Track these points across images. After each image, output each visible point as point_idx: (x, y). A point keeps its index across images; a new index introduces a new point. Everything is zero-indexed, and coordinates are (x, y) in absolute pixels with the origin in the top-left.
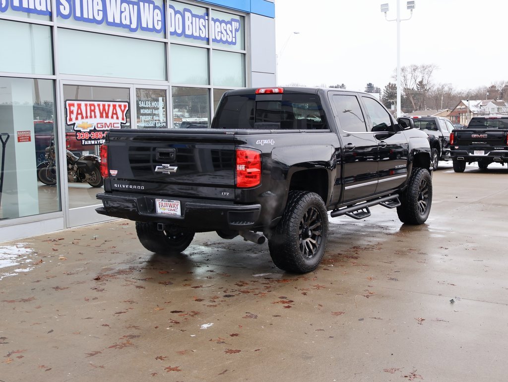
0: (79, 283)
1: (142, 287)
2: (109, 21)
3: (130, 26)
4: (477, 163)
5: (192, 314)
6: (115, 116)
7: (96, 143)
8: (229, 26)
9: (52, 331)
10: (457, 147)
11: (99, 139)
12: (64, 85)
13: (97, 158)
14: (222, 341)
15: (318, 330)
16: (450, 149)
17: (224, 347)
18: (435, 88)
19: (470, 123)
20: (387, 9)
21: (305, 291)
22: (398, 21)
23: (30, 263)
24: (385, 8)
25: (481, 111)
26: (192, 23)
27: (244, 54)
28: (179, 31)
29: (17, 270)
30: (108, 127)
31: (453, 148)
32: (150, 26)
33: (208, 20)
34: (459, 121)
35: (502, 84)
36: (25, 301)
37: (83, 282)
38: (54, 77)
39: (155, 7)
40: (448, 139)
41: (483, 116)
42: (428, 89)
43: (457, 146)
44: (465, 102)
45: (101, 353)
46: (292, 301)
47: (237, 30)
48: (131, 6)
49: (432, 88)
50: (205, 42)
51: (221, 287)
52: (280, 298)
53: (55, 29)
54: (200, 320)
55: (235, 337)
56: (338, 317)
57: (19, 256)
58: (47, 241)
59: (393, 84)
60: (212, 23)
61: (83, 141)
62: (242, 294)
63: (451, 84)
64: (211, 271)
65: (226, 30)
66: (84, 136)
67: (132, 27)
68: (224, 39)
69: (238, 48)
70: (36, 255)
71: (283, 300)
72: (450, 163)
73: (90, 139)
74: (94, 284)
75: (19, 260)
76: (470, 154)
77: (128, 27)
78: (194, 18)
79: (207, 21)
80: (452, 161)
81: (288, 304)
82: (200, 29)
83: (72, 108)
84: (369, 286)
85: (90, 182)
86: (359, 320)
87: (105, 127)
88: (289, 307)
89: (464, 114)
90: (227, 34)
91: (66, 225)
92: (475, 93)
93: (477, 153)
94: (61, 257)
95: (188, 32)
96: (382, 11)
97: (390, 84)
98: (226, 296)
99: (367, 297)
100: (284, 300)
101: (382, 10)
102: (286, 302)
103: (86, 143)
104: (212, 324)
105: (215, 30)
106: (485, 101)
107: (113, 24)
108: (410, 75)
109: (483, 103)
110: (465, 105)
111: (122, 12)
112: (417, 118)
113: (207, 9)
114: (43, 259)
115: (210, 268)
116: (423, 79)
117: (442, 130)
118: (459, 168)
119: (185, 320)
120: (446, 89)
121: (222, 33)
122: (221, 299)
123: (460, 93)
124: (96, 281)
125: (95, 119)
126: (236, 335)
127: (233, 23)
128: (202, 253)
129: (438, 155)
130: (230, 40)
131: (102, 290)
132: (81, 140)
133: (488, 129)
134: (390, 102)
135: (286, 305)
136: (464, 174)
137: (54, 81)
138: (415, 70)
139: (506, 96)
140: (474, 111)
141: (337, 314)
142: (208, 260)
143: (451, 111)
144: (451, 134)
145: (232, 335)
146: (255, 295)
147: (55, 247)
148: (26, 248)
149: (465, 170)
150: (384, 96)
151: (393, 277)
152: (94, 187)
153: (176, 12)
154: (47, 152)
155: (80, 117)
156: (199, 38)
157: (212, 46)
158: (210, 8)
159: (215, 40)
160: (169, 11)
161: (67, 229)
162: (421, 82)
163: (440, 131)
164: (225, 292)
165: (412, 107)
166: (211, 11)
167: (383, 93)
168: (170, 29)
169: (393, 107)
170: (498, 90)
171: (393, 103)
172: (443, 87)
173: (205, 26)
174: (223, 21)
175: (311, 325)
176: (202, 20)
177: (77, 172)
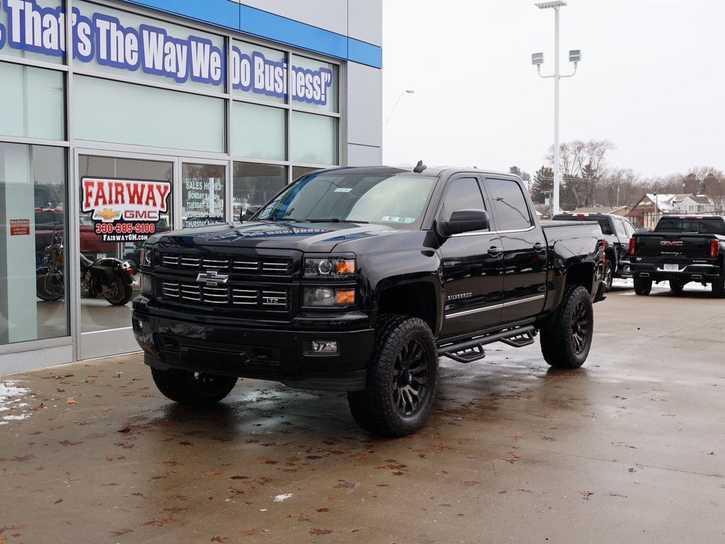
0: (97, 436)
1: (189, 444)
2: (147, 66)
3: (176, 74)
4: (668, 282)
5: (261, 481)
6: (151, 202)
7: (123, 238)
8: (316, 77)
9: (61, 501)
10: (639, 259)
11: (127, 234)
12: (79, 155)
13: (119, 263)
14: (305, 518)
15: (442, 505)
16: (629, 262)
17: (308, 526)
18: (609, 176)
19: (658, 225)
20: (541, 61)
21: (422, 453)
22: (557, 77)
23: (25, 408)
24: (537, 59)
25: (674, 210)
26: (264, 72)
27: (338, 119)
28: (246, 84)
29: (7, 418)
30: (141, 217)
31: (633, 260)
32: (205, 75)
33: (287, 69)
34: (643, 224)
35: (704, 172)
36: (20, 459)
37: (105, 435)
38: (65, 144)
39: (213, 49)
40: (627, 247)
41: (678, 215)
42: (598, 176)
43: (639, 256)
44: (651, 196)
45: (132, 531)
46: (405, 466)
47: (327, 84)
48: (179, 46)
49: (604, 176)
50: (282, 99)
51: (302, 445)
52: (387, 461)
53: (70, 76)
54: (273, 490)
55: (322, 513)
56: (471, 489)
57: (9, 397)
58: (48, 378)
59: (547, 169)
60: (292, 73)
61: (105, 236)
62: (332, 455)
63: (631, 170)
64: (288, 424)
65: (312, 84)
66: (105, 228)
67: (178, 76)
68: (309, 97)
69: (328, 109)
70: (34, 398)
71: (391, 464)
72: (630, 282)
73: (115, 233)
74: (119, 438)
75: (9, 403)
76: (659, 269)
77: (173, 75)
78: (267, 66)
79: (285, 70)
80: (632, 279)
81: (400, 470)
82: (275, 81)
83: (90, 188)
84: (514, 448)
85: (108, 297)
86: (500, 493)
87: (137, 217)
88: (399, 474)
89: (649, 214)
90: (314, 89)
91: (76, 356)
92: (665, 185)
93: (668, 268)
94: (70, 400)
95: (258, 85)
96: (533, 64)
97: (543, 168)
98: (310, 457)
99: (512, 462)
100: (394, 464)
101: (534, 62)
102: (396, 467)
103: (109, 239)
104: (290, 495)
105: (298, 84)
106: (680, 195)
107: (153, 71)
108: (573, 156)
109: (677, 198)
110: (651, 201)
111: (165, 55)
112: (583, 216)
113: (286, 54)
114: (45, 403)
115: (286, 419)
116: (591, 162)
117: (619, 234)
118: (642, 288)
119: (252, 489)
120: (624, 177)
121: (306, 88)
122: (302, 461)
123: (645, 183)
124: (122, 434)
125: (123, 205)
126: (325, 510)
127: (323, 74)
128: (274, 399)
129: (613, 269)
130: (317, 98)
131: (131, 447)
132: (102, 234)
133: (683, 233)
134: (543, 194)
135: (396, 471)
136: (650, 297)
137: (66, 149)
138: (579, 149)
139: (709, 190)
140: (664, 210)
141: (468, 484)
142: (282, 408)
143: (632, 208)
144: (631, 239)
145: (320, 511)
146: (351, 456)
147: (61, 387)
148: (18, 387)
149: (651, 292)
150: (534, 186)
151: (548, 436)
152: (114, 305)
153: (243, 57)
154: (47, 253)
155: (101, 201)
156: (274, 94)
157: (292, 105)
158: (291, 52)
159: (296, 98)
160: (233, 55)
161: (77, 363)
162: (588, 167)
163: (616, 235)
164: (308, 452)
165: (575, 201)
166: (291, 57)
167: (533, 181)
168: (233, 80)
169: (547, 201)
170: (698, 181)
171: (548, 196)
172: (620, 175)
173: (282, 78)
174: (308, 71)
175: (432, 498)
176: (278, 69)
177: (90, 282)
